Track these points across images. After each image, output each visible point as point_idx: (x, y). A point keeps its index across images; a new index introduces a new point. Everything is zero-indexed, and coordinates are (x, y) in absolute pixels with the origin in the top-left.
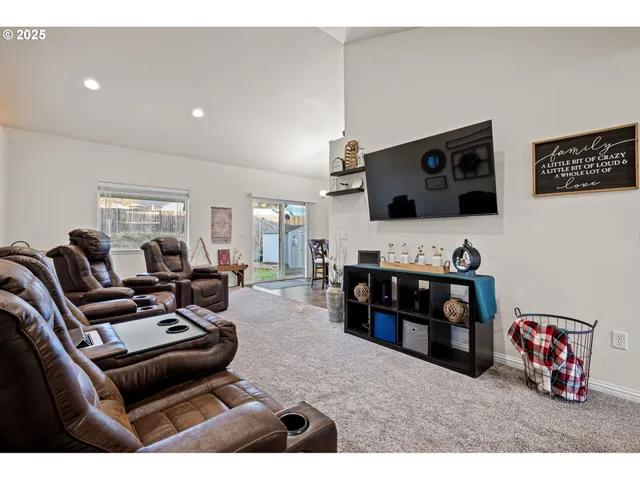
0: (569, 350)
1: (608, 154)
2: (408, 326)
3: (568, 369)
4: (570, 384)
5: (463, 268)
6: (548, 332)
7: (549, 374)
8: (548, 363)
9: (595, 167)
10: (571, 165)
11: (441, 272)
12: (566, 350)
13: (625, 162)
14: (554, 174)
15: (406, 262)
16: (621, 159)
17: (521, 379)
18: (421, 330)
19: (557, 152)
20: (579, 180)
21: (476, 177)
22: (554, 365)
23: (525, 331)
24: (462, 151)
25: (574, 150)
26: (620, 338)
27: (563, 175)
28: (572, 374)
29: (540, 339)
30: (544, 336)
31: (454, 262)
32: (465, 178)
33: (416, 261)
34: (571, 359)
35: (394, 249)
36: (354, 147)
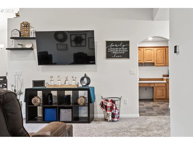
0: (116, 106)
1: (124, 48)
2: (62, 111)
3: (115, 111)
4: (116, 116)
5: (85, 85)
6: (111, 102)
7: (111, 115)
8: (111, 111)
9: (121, 51)
10: (115, 50)
11: (76, 87)
12: (115, 106)
13: (127, 51)
14: (111, 52)
15: (60, 84)
16: (126, 50)
17: (103, 120)
18: (69, 111)
19: (112, 45)
20: (117, 55)
21: (81, 46)
22: (112, 111)
23: (105, 103)
24: (76, 35)
25: (116, 45)
26: (126, 101)
27: (114, 53)
28: (116, 113)
29: (109, 104)
30: (110, 103)
31: (81, 82)
32: (76, 46)
33: (65, 83)
34: (116, 108)
35: (53, 79)
36: (26, 25)
